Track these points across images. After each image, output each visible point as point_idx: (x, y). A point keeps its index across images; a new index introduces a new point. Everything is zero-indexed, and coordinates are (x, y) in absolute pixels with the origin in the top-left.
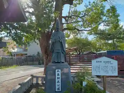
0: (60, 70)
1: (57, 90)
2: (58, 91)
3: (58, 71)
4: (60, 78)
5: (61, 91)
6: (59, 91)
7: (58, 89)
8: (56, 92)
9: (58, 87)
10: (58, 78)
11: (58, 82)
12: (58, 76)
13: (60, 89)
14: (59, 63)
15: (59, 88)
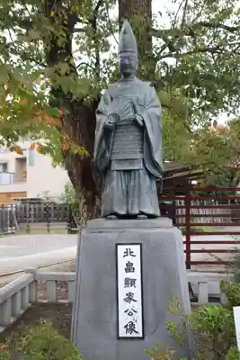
0: (136, 249)
1: (123, 333)
2: (129, 335)
3: (126, 254)
4: (138, 283)
5: (141, 335)
6: (134, 335)
7: (131, 327)
8: (119, 338)
9: (131, 319)
10: (130, 282)
11: (130, 298)
12: (130, 275)
13: (139, 327)
14: (134, 217)
15: (132, 324)
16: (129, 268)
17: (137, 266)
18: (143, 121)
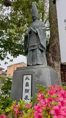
0: (30, 77)
3: (26, 79)
4: (30, 91)
10: (27, 91)
12: (27, 88)
16: (27, 85)
17: (30, 84)
18: (37, 31)
